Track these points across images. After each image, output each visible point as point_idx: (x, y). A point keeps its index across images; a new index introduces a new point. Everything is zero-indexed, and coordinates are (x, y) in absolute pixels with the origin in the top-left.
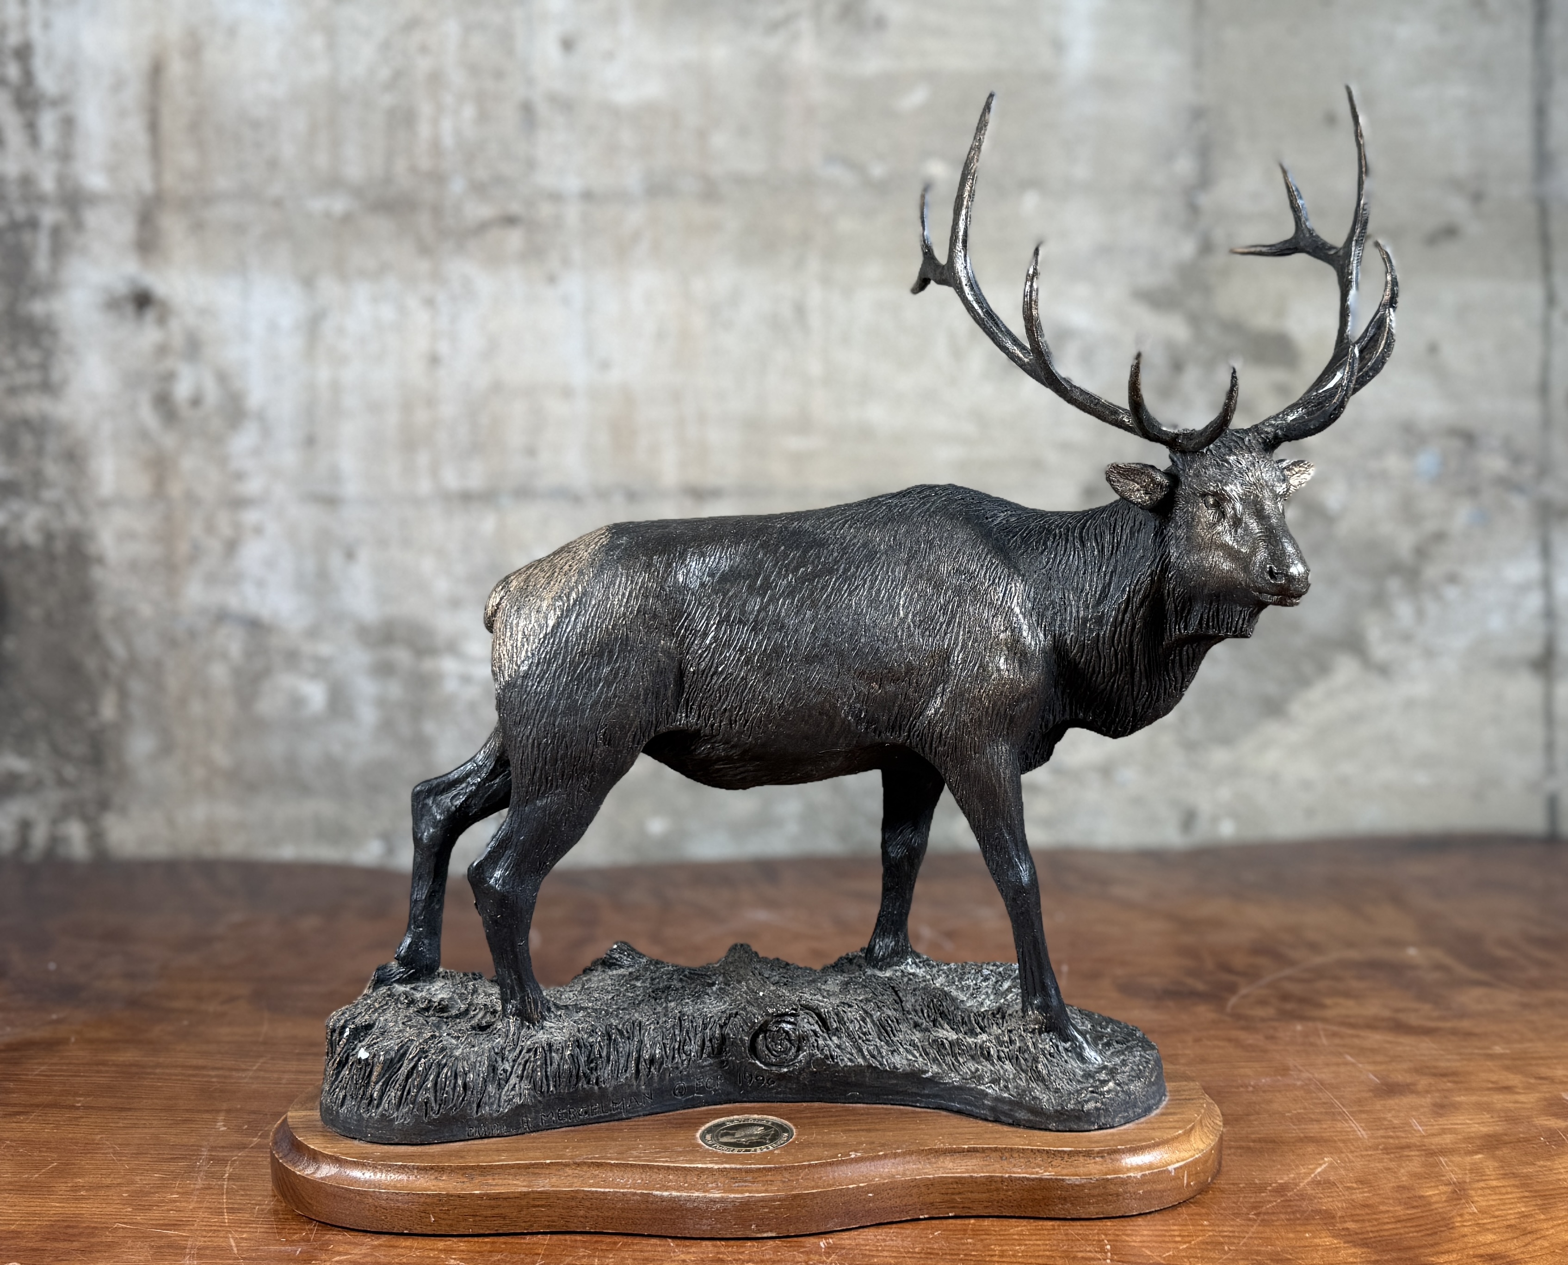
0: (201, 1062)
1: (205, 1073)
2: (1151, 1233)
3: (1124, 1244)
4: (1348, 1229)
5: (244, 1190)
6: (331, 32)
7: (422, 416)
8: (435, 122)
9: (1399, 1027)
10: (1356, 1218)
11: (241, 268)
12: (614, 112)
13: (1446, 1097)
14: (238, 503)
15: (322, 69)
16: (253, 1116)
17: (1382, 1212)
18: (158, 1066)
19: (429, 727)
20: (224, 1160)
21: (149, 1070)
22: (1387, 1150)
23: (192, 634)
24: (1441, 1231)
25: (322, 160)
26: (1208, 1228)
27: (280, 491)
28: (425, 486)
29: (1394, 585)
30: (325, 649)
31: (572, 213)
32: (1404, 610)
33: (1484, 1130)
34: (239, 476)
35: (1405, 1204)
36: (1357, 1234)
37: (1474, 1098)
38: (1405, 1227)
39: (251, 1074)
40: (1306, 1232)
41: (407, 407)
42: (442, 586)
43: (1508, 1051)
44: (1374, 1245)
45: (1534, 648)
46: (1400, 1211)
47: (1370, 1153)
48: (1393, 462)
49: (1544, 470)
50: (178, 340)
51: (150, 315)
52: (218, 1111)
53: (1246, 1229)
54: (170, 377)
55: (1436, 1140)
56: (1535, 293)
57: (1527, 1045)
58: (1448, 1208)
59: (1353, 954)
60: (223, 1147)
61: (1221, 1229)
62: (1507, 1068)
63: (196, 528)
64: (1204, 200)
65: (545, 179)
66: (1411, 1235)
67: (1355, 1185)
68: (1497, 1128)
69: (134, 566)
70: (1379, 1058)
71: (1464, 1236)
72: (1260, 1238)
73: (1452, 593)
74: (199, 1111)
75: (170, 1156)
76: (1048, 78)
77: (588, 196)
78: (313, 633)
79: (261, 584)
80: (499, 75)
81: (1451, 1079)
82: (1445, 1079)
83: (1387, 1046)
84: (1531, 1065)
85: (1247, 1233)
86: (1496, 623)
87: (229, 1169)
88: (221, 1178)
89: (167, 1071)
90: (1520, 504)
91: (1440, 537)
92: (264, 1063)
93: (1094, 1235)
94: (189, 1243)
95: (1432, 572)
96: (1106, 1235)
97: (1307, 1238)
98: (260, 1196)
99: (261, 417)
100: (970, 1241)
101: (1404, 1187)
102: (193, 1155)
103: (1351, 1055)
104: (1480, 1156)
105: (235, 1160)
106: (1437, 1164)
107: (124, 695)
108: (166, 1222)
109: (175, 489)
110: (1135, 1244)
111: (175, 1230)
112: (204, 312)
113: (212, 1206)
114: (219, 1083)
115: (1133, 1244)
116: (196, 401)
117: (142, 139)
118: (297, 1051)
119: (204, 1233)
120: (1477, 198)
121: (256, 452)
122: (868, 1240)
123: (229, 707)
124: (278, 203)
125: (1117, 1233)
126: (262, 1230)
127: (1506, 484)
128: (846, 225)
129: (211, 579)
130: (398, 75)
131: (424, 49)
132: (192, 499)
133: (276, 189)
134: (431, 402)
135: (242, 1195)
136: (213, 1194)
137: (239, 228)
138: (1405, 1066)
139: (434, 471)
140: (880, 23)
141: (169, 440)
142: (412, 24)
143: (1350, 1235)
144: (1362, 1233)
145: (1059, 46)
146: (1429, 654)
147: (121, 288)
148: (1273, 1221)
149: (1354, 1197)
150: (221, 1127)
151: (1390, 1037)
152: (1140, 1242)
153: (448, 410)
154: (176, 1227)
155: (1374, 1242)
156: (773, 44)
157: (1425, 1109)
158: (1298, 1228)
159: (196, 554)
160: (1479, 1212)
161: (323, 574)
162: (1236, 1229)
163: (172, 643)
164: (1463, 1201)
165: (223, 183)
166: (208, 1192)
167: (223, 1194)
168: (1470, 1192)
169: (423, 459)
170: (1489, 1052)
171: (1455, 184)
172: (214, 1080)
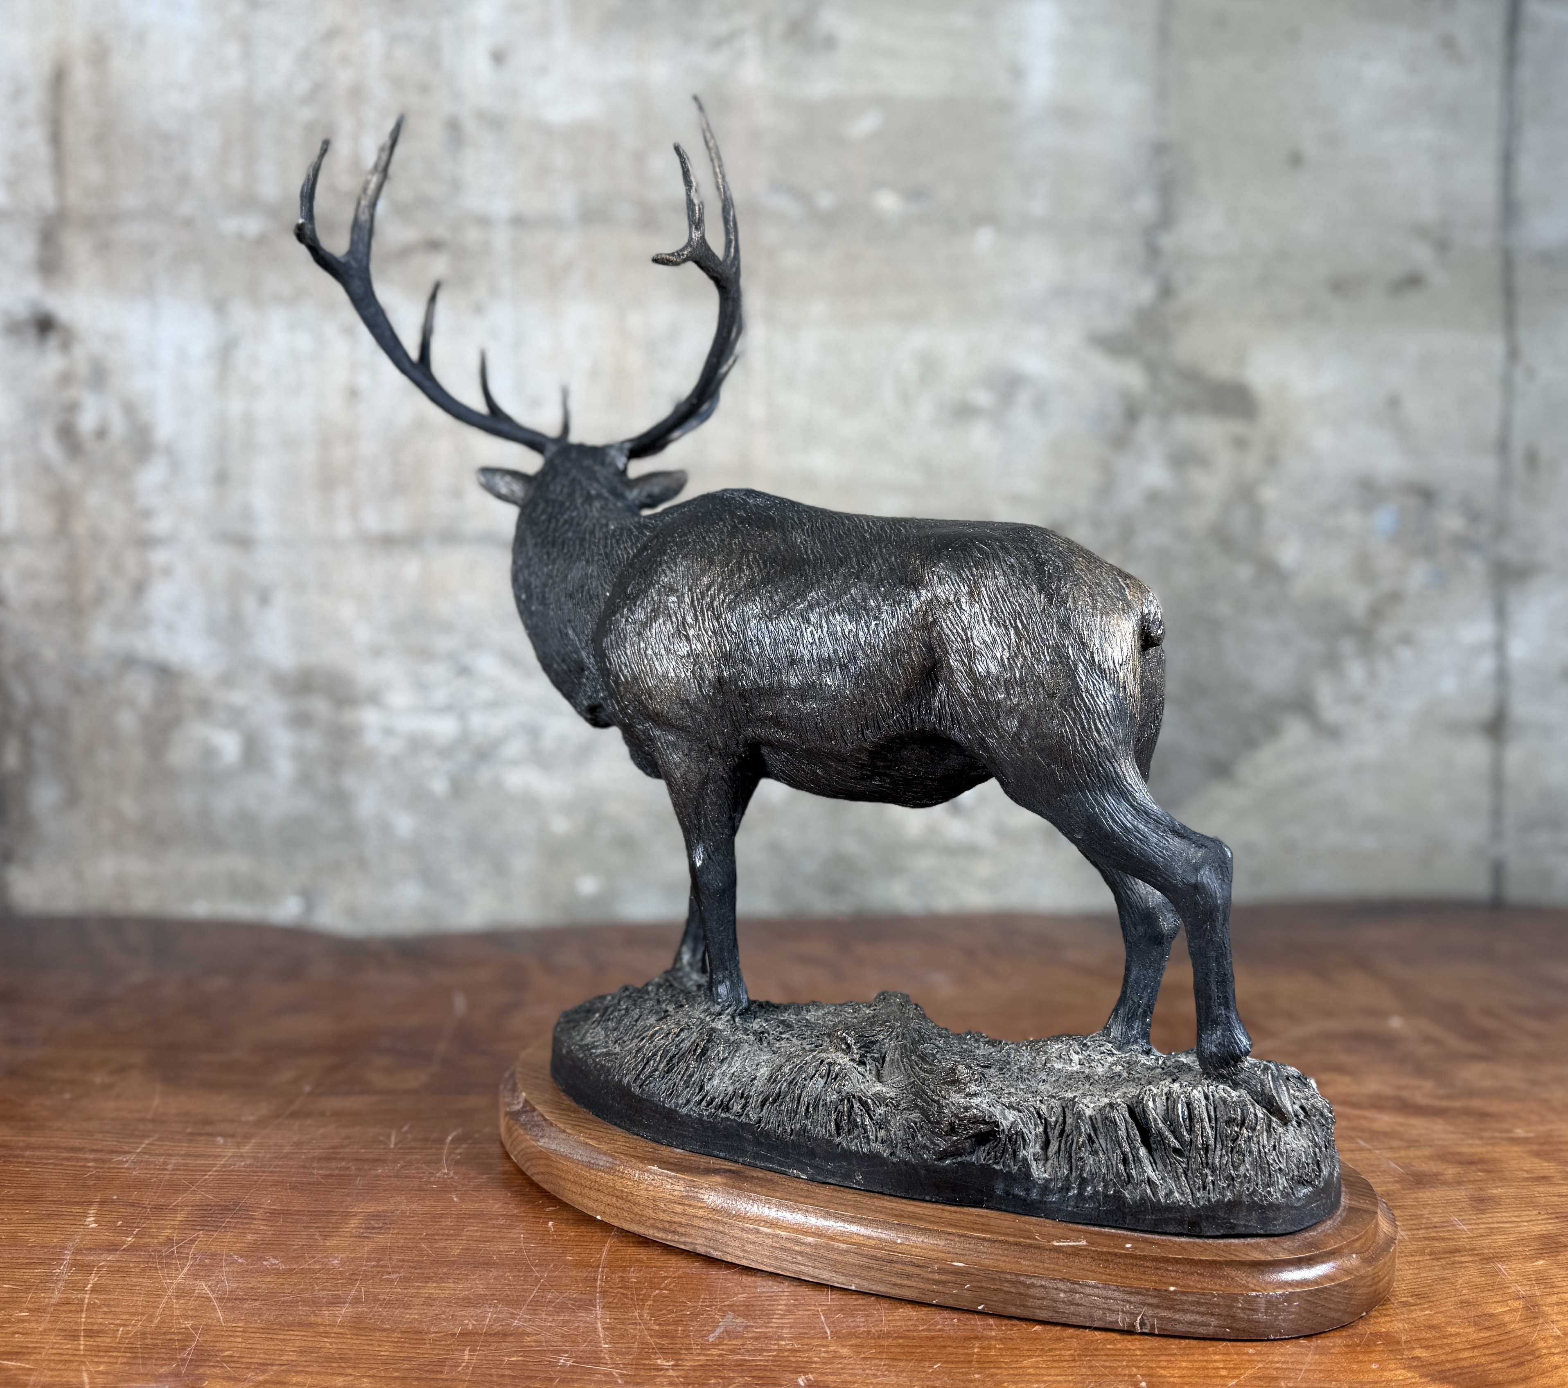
0: (77, 1143)
1: (81, 1155)
2: (1190, 1365)
3: (1162, 1380)
4: (1418, 1358)
5: (109, 1306)
6: (246, 40)
7: (340, 453)
8: (356, 138)
9: (1406, 1107)
10: (1425, 1343)
11: (149, 291)
12: (546, 131)
13: (1481, 1189)
14: (146, 542)
15: (236, 79)
16: (130, 1210)
17: (1451, 1335)
18: (29, 1147)
19: (350, 781)
20: (89, 1266)
21: (17, 1152)
22: (1435, 1255)
23: (99, 681)
24: (1528, 1361)
25: (235, 177)
26: (1255, 1358)
27: (190, 530)
28: (344, 528)
29: (1347, 646)
30: (238, 697)
31: (501, 239)
32: (1356, 672)
33: (1537, 1229)
34: (147, 514)
35: (1476, 1324)
36: (1431, 1364)
37: (1512, 1191)
38: (1485, 1355)
39: (133, 1157)
40: (1371, 1362)
41: (325, 443)
42: (363, 634)
43: (1531, 1135)
44: (1456, 1379)
45: (1484, 711)
46: (1473, 1334)
47: (1417, 1259)
48: (1351, 520)
49: (1502, 529)
50: (82, 368)
51: (53, 341)
52: (90, 1203)
53: (1299, 1358)
54: (73, 408)
55: (1486, 1242)
56: (1496, 346)
57: (1550, 1127)
58: (1527, 1330)
59: (1334, 1025)
60: (90, 1249)
61: (1270, 1358)
62: (1537, 1154)
63: (101, 568)
64: (1166, 241)
65: (474, 202)
66: (1494, 1365)
67: (1410, 1300)
68: (1550, 1227)
69: (37, 608)
70: (1396, 1143)
71: (1557, 1367)
72: (1320, 1371)
73: (1405, 654)
74: (67, 1203)
75: (26, 1261)
76: (1004, 107)
77: (518, 221)
78: (227, 680)
79: (170, 628)
80: (424, 89)
81: (1479, 1167)
82: (1473, 1168)
83: (1401, 1129)
84: (1561, 1150)
85: (1303, 1364)
86: (1448, 685)
87: (93, 1279)
88: (83, 1290)
89: (38, 1153)
90: (1476, 565)
91: (1395, 597)
92: (150, 1144)
93: (1124, 1368)
94: (33, 1378)
95: (1386, 632)
96: (1138, 1367)
97: (1373, 1370)
98: (126, 1313)
99: (170, 451)
100: (977, 1376)
101: (1468, 1303)
102: (53, 1259)
103: (1365, 1140)
104: (1541, 1262)
105: (103, 1266)
106: (1496, 1273)
107: (27, 743)
108: (8, 1349)
109: (80, 527)
110: (1175, 1380)
111: (17, 1360)
112: (112, 338)
113: (67, 1327)
114: (96, 1168)
115: (1172, 1380)
116: (102, 433)
117: (43, 152)
118: (189, 1130)
119: (52, 1365)
120: (1442, 246)
121: (166, 488)
122: (856, 1375)
123: (137, 757)
124: (188, 223)
125: (1150, 1364)
126: (124, 1360)
127: (1464, 543)
128: (791, 259)
129: (119, 623)
130: (318, 90)
131: (345, 60)
132: (97, 538)
133: (186, 208)
134: (350, 437)
135: (105, 1313)
136: (70, 1311)
137: (148, 250)
138: (1427, 1152)
139: (354, 511)
140: (830, 43)
141: (73, 475)
142: (332, 34)
143: (1423, 1366)
144: (1437, 1364)
145: (1017, 73)
146: (1381, 716)
147: (22, 311)
148: (1330, 1348)
149: (1414, 1315)
150: (91, 1222)
151: (1400, 1119)
152: (1180, 1377)
153: (368, 448)
154: (20, 1356)
155: (1454, 1376)
156: (716, 62)
157: (1464, 1204)
158: (1361, 1357)
159: (101, 596)
160: (1564, 1334)
161: (236, 619)
162: (1288, 1358)
163: (76, 688)
164: (1541, 1321)
165: (130, 200)
166: (65, 1308)
167: (82, 1311)
168: (1544, 1308)
169: (342, 499)
170: (1512, 1135)
171: (1422, 232)
172: (91, 1164)
